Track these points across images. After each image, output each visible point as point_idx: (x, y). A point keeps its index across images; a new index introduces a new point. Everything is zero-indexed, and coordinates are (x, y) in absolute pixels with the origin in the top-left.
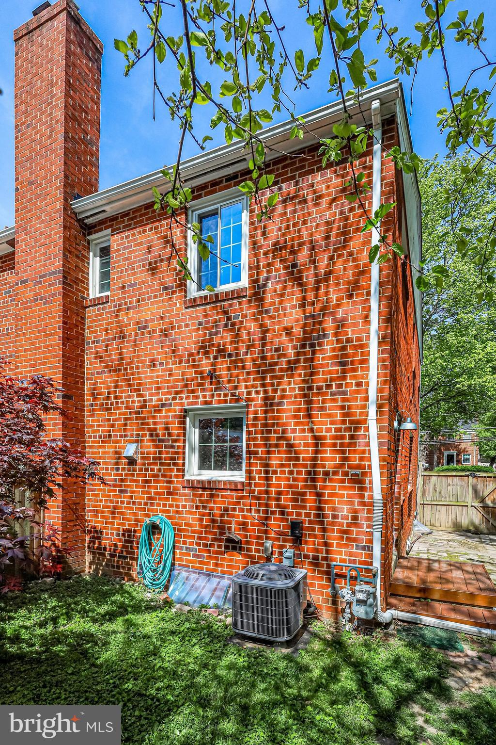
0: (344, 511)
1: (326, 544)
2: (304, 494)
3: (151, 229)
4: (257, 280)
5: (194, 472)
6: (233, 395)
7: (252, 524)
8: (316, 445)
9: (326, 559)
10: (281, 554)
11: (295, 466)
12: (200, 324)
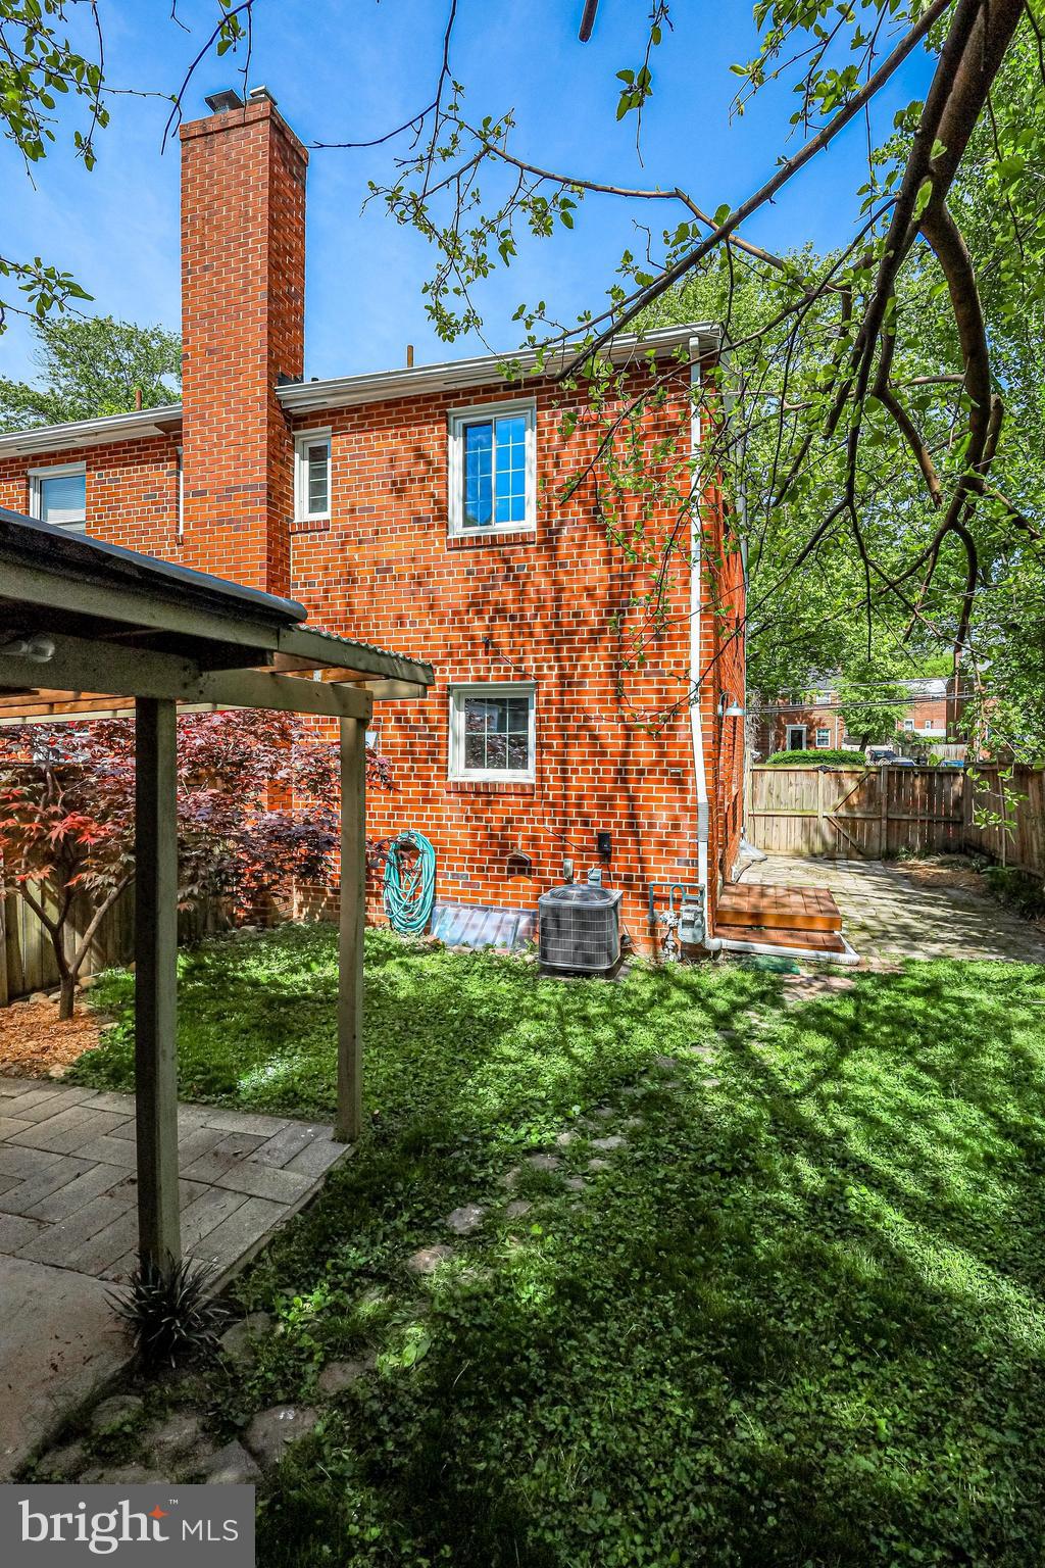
0: (663, 818)
1: (641, 860)
2: (612, 798)
3: (395, 436)
4: (548, 524)
5: (460, 770)
6: (517, 669)
7: (546, 839)
8: (628, 737)
9: (641, 878)
10: (585, 875)
11: (600, 763)
12: (470, 573)
